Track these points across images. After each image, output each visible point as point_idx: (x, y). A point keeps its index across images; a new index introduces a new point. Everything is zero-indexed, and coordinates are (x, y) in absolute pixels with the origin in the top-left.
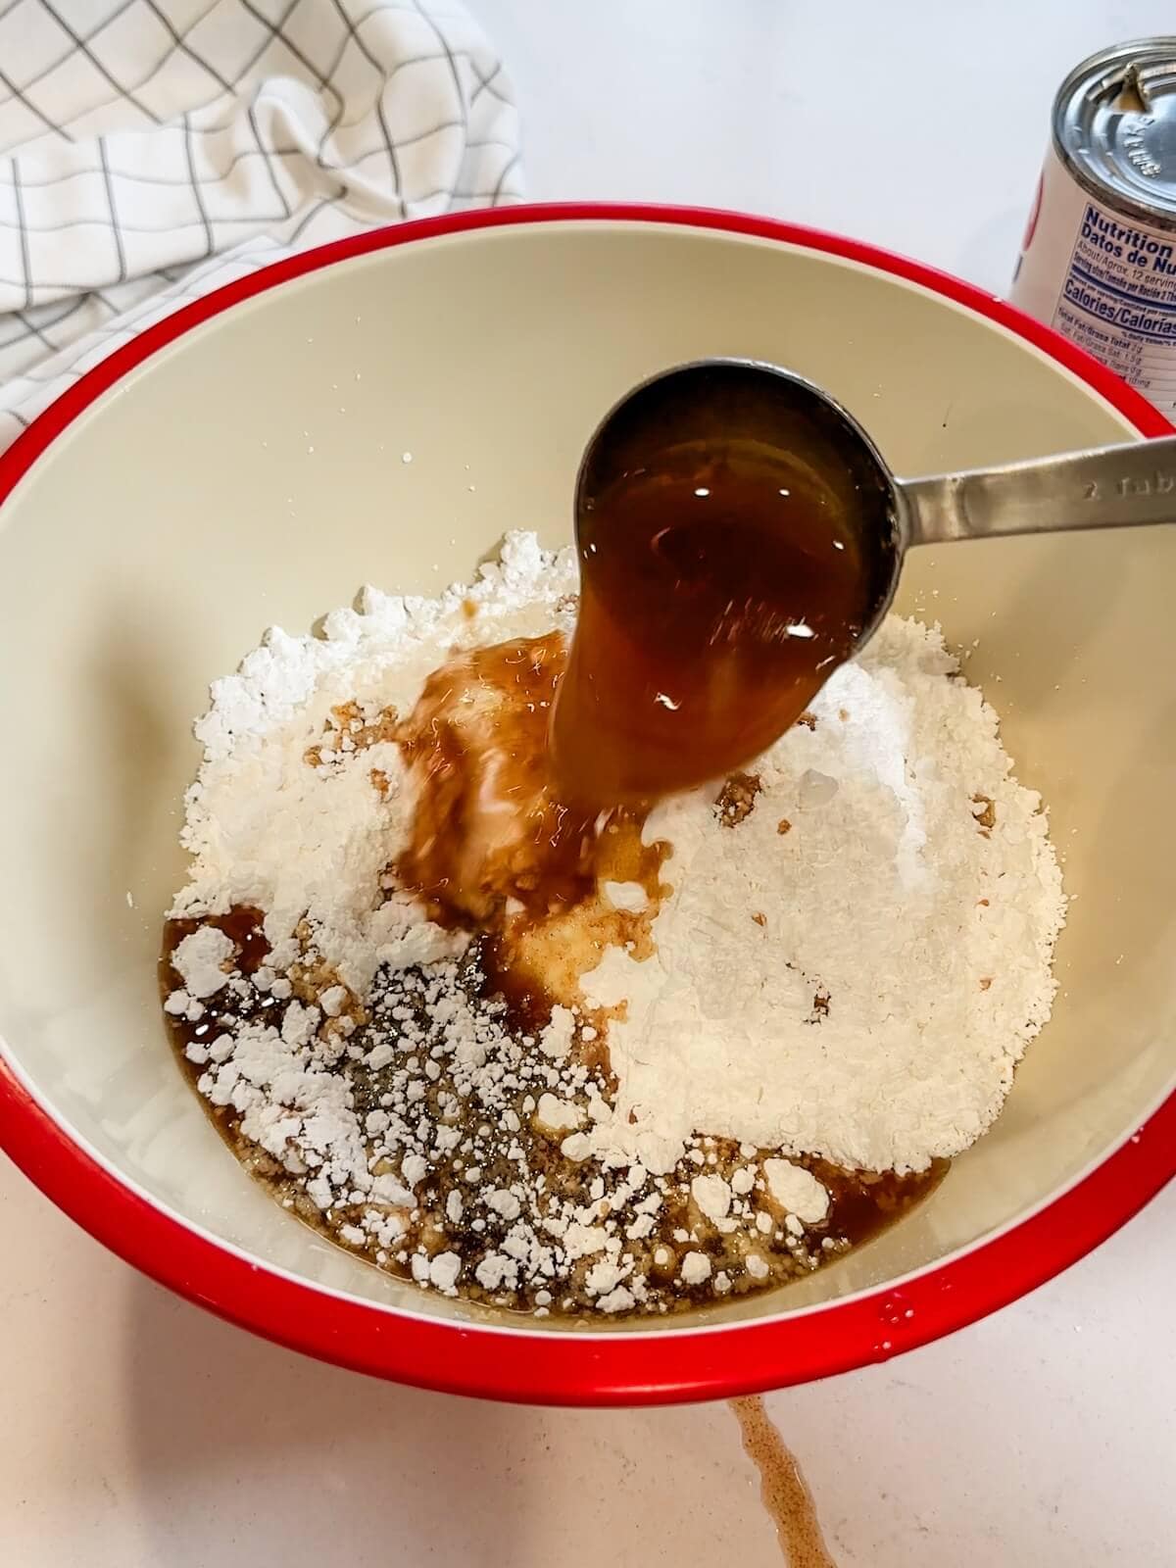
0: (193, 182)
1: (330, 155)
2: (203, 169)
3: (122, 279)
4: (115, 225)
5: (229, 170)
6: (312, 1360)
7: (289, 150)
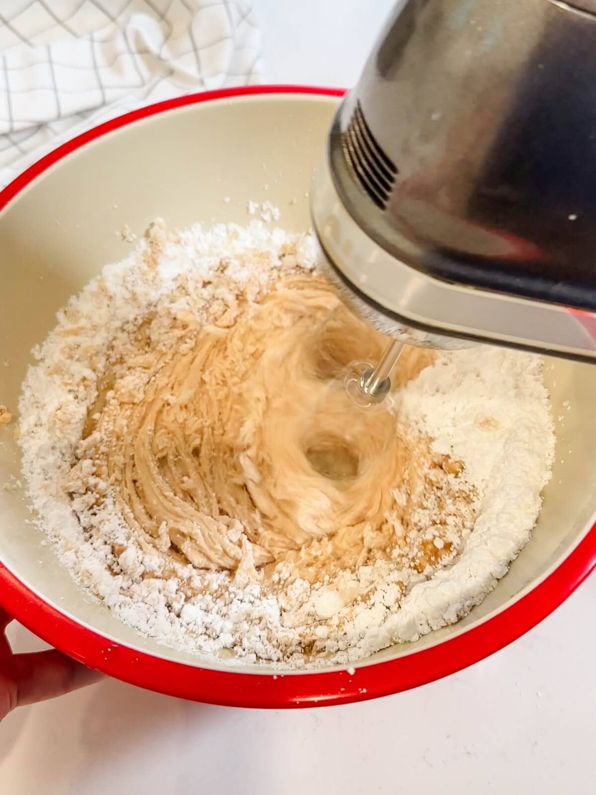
0: (95, 67)
1: (165, 53)
2: (101, 60)
3: (59, 117)
4: (55, 90)
5: (113, 61)
6: (169, 696)
7: (144, 51)
